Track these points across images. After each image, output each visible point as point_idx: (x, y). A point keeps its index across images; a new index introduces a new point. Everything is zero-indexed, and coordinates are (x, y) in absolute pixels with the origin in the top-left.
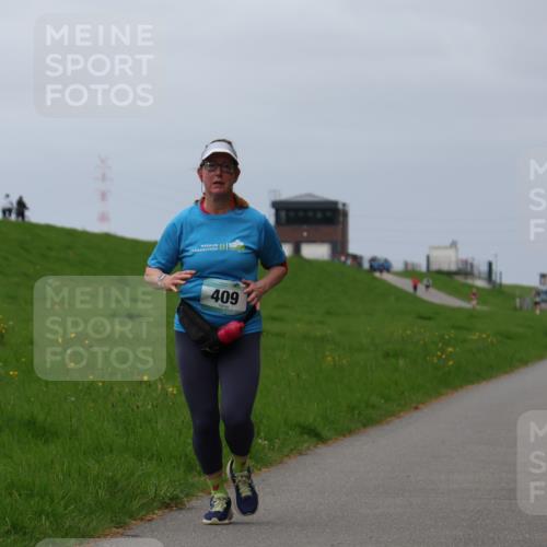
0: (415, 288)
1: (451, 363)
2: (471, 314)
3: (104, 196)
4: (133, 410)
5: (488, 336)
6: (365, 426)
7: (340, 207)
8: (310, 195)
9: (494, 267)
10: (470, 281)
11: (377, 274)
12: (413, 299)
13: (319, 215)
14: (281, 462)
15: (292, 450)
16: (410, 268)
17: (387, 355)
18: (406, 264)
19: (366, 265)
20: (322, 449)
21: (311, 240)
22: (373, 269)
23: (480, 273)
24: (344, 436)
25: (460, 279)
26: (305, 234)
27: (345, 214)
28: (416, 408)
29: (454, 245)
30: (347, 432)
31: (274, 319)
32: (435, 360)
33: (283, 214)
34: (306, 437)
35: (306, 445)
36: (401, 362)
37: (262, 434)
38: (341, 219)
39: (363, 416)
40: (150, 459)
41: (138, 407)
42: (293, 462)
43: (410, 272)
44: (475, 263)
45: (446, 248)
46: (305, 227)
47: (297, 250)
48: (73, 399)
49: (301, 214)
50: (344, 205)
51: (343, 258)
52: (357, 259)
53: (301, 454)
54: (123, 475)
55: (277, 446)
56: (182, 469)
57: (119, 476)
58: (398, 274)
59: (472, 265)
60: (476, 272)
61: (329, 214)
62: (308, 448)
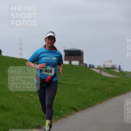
0: (101, 72)
1: (110, 91)
2: (115, 79)
3: (21, 49)
4: (29, 104)
5: (119, 84)
6: (88, 107)
7: (81, 51)
8: (74, 48)
9: (121, 67)
10: (115, 70)
11: (91, 69)
12: (100, 75)
13: (76, 53)
14: (66, 117)
15: (69, 114)
16: (99, 67)
17: (93, 89)
18: (98, 66)
19: (88, 66)
20: (77, 114)
21: (74, 60)
22: (90, 67)
23: (117, 68)
24: (83, 110)
25: (112, 70)
26: (72, 58)
27: (83, 53)
28: (101, 103)
29: (110, 61)
30: (83, 109)
31: (65, 80)
32: (106, 91)
33: (67, 53)
34: (73, 110)
35: (73, 112)
36: (97, 91)
37: (62, 110)
38: (82, 54)
39: (87, 105)
40: (33, 116)
41: (30, 103)
42: (70, 117)
43: (99, 68)
44: (116, 66)
45: (108, 62)
46: (72, 56)
47: (70, 62)
48: (13, 101)
49: (71, 53)
50: (82, 51)
51: (82, 65)
52: (86, 65)
53: (71, 115)
54: (26, 120)
55: (65, 113)
56: (41, 118)
57: (25, 120)
58: (96, 69)
59: (115, 66)
60: (116, 68)
61: (79, 53)
62: (73, 113)
